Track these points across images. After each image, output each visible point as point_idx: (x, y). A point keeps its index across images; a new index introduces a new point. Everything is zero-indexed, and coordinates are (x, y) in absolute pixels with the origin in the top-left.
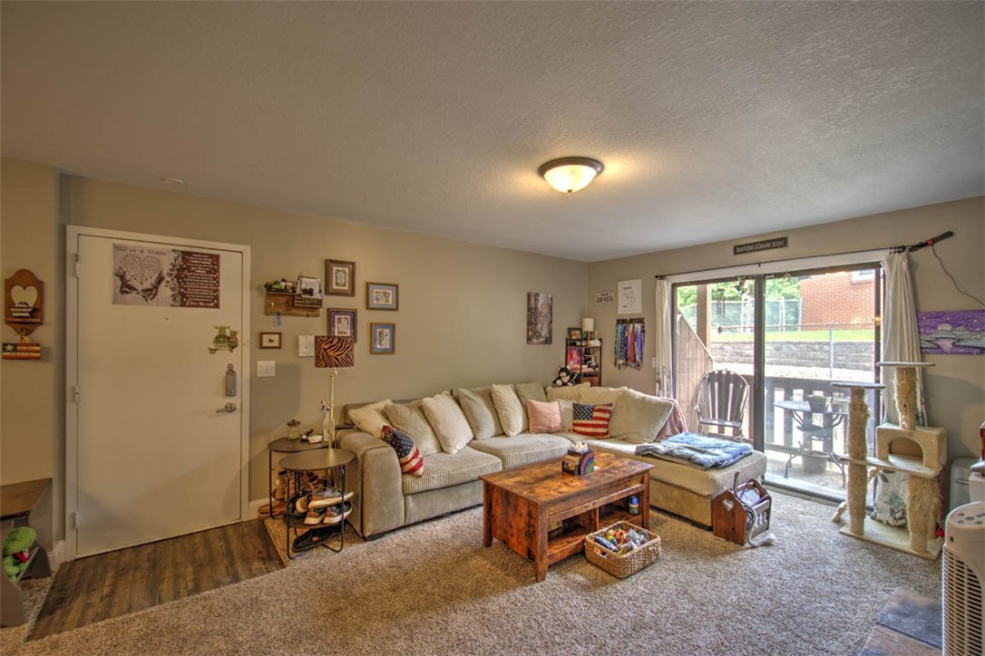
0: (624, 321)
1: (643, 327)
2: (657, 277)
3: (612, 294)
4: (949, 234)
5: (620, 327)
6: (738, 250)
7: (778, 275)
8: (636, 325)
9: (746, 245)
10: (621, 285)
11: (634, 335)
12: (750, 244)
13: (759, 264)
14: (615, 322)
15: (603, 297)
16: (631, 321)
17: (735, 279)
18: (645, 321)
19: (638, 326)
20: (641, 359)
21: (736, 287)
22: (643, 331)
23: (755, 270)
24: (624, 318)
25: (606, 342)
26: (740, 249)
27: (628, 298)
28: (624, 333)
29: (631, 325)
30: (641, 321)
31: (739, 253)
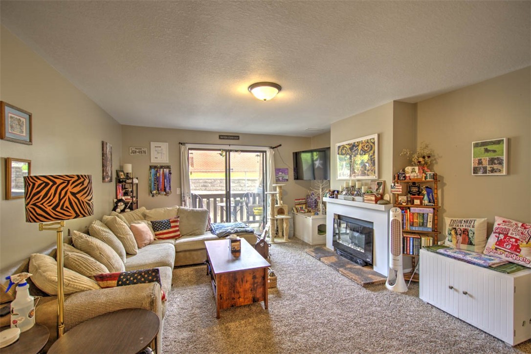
0: (155, 167)
1: (170, 171)
2: (180, 143)
3: (145, 149)
4: (280, 145)
5: (153, 171)
6: (221, 137)
7: (236, 151)
8: (165, 170)
9: (224, 136)
10: (153, 144)
11: (164, 175)
12: (226, 136)
13: (230, 145)
14: (149, 168)
15: (138, 151)
16: (161, 167)
17: (220, 150)
18: (171, 168)
19: (167, 171)
20: (170, 189)
21: (220, 154)
22: (170, 173)
23: (227, 148)
24: (156, 165)
25: (142, 180)
26: (222, 137)
27: (158, 153)
28: (156, 174)
29: (162, 170)
30: (168, 167)
31: (222, 139)
